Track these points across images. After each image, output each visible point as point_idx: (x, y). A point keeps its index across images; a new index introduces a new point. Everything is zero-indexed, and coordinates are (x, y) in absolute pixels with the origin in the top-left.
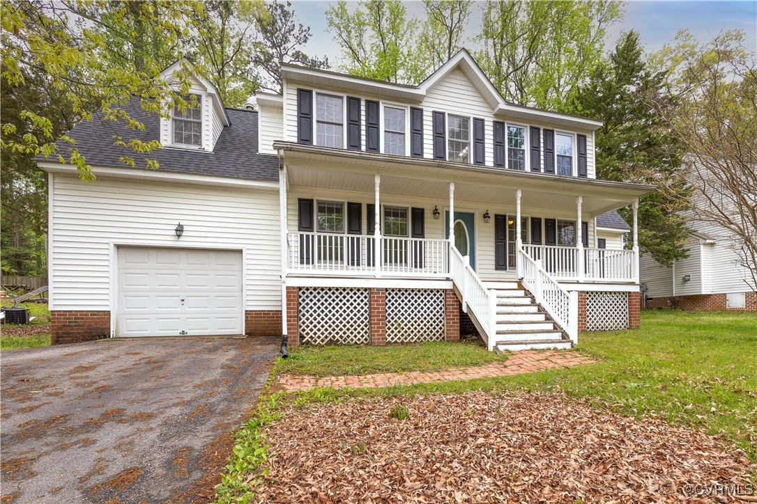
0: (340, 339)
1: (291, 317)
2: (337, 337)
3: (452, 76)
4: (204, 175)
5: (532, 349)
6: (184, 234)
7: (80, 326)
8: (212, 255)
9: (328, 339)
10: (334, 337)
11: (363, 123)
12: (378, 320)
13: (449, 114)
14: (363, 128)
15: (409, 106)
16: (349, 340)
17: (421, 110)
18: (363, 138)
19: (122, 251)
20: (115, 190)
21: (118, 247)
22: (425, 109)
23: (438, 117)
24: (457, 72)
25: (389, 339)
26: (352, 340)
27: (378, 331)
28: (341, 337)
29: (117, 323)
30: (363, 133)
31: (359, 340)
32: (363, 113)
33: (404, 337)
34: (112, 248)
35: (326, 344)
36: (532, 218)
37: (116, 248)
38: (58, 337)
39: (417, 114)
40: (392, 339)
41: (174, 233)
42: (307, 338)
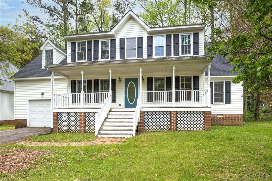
0: (70, 130)
1: (54, 122)
2: (69, 129)
3: (129, 22)
4: (48, 76)
5: (113, 137)
6: (44, 95)
7: (21, 124)
8: (45, 101)
9: (67, 130)
10: (68, 129)
11: (93, 49)
12: (82, 124)
13: (127, 38)
14: (93, 51)
15: (110, 39)
16: (73, 130)
17: (115, 39)
18: (93, 55)
19: (30, 101)
20: (28, 84)
21: (30, 100)
22: (116, 38)
23: (122, 41)
24: (131, 20)
25: (87, 130)
26: (74, 130)
27: (82, 128)
28: (71, 129)
29: (29, 123)
30: (93, 53)
31: (77, 130)
32: (93, 46)
33: (93, 130)
34: (27, 101)
35: (66, 132)
36: (166, 77)
37: (29, 101)
38: (16, 127)
39: (113, 41)
40: (88, 131)
41: (40, 95)
42: (61, 129)
